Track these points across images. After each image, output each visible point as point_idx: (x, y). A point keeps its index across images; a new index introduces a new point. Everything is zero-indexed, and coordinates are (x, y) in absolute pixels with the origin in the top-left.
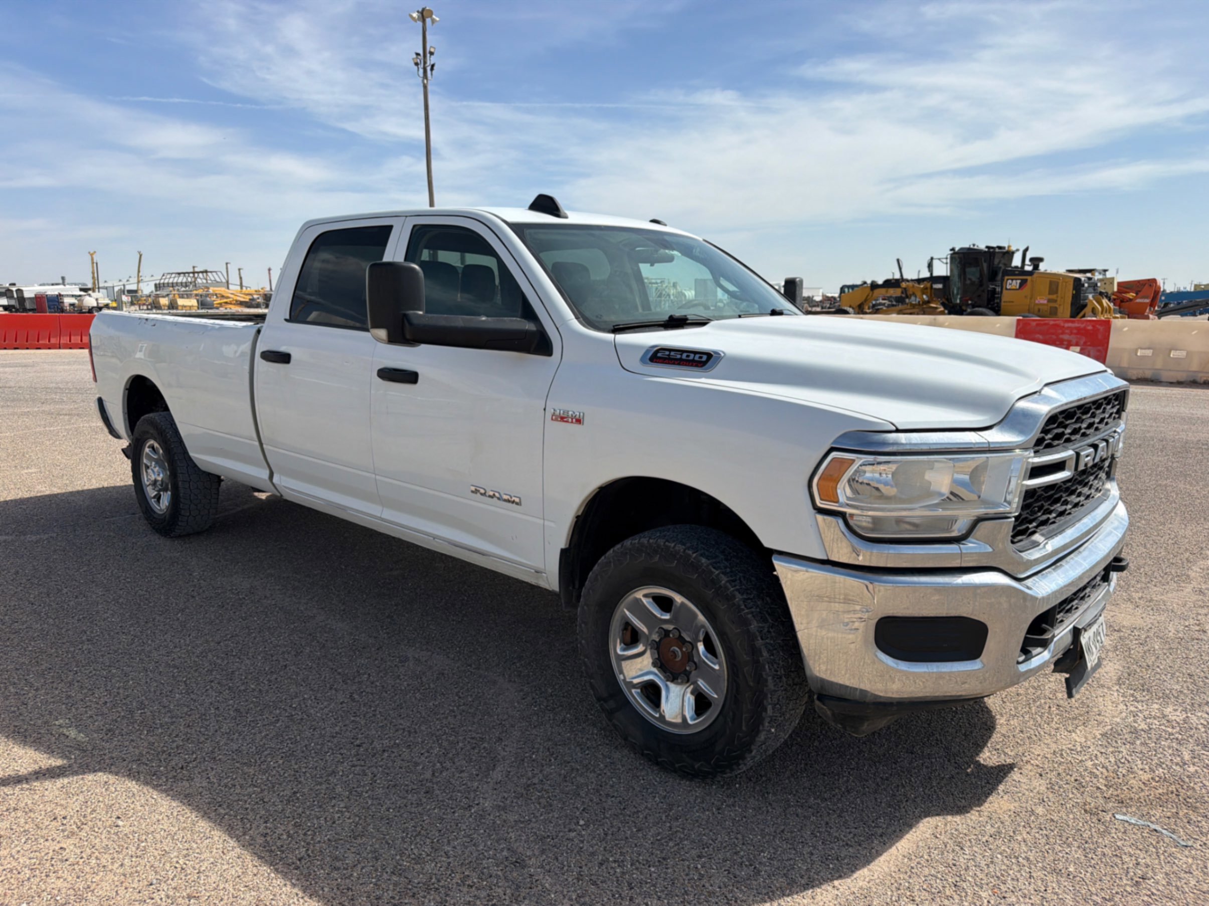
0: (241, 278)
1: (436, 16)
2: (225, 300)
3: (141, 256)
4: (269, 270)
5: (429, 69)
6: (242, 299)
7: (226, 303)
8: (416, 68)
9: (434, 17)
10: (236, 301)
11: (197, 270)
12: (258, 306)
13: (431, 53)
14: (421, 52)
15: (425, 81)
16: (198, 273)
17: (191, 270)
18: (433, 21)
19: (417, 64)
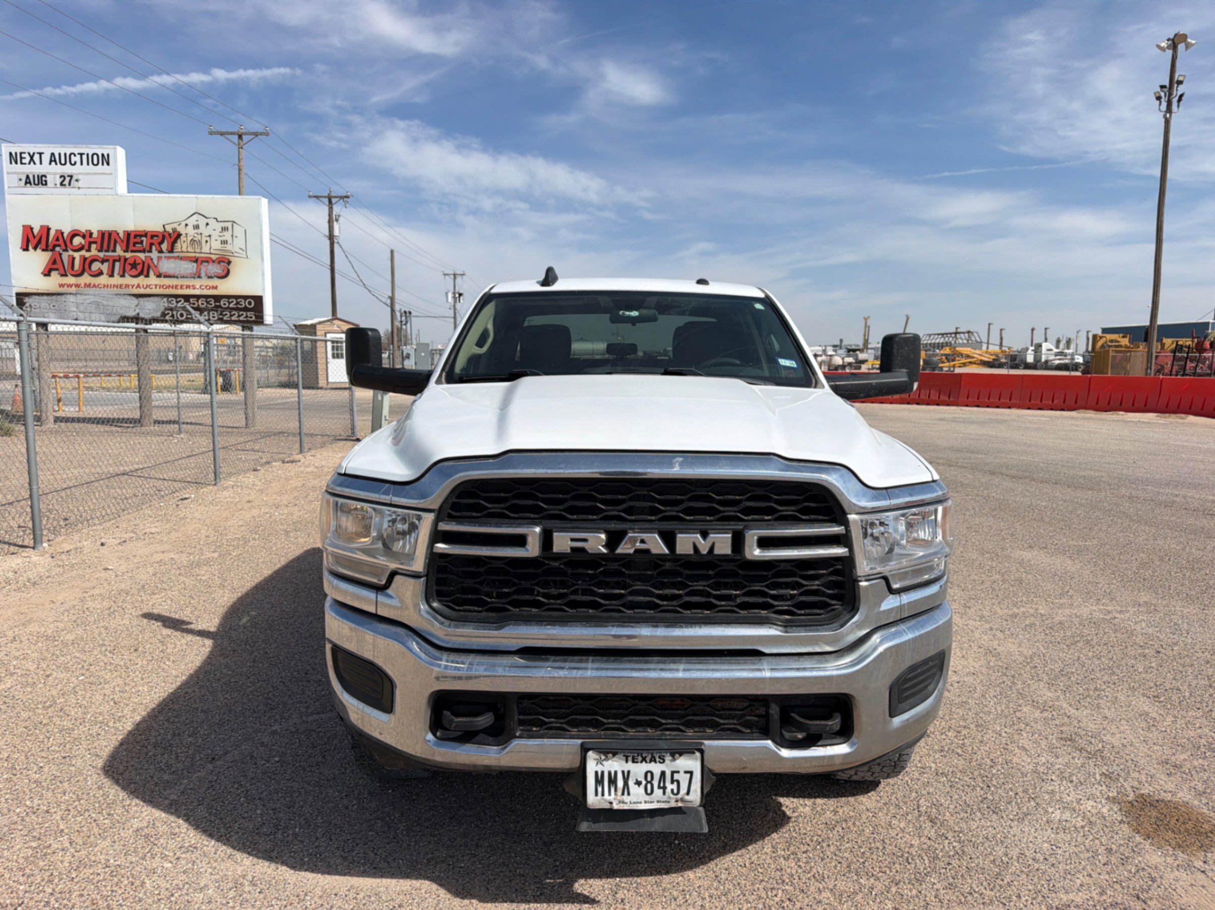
0: (1001, 338)
1: (1192, 39)
2: (970, 360)
3: (908, 319)
4: (1033, 330)
5: (1175, 101)
6: (986, 359)
7: (971, 363)
8: (1158, 102)
9: (1189, 40)
10: (981, 360)
11: (959, 330)
12: (1001, 366)
13: (1180, 83)
14: (1167, 84)
15: (1168, 115)
16: (960, 333)
17: (954, 331)
18: (1188, 46)
19: (1159, 98)
